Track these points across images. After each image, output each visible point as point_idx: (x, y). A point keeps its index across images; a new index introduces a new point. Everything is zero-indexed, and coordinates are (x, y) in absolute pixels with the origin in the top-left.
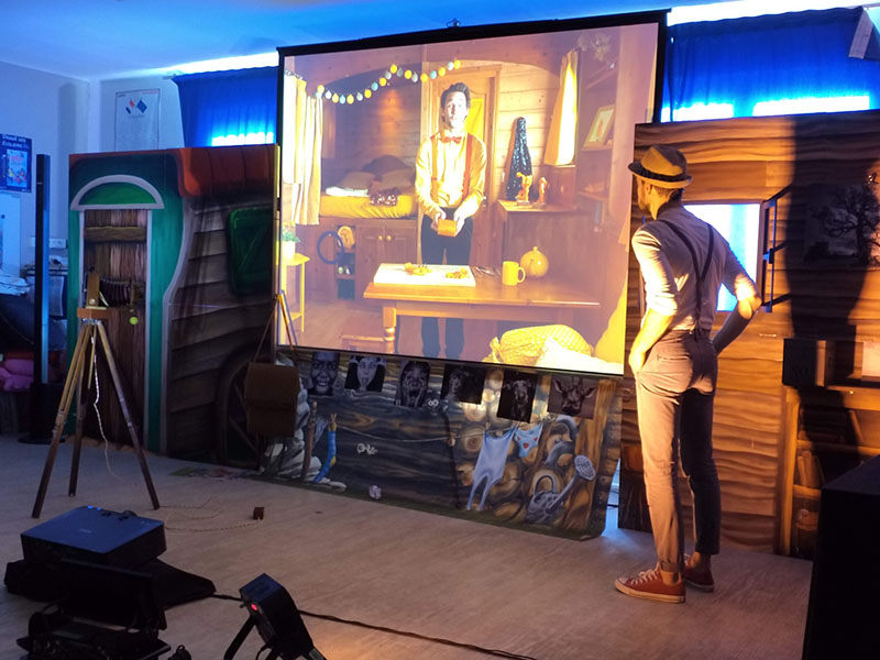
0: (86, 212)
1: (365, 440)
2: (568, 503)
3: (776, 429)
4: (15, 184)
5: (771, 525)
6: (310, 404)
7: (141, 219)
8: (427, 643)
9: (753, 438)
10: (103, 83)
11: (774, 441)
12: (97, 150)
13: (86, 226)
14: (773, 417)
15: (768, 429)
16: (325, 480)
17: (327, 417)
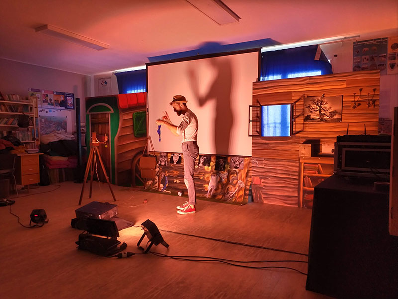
0: (91, 114)
1: (176, 179)
2: (237, 195)
3: (297, 170)
4: (70, 107)
5: (297, 199)
6: (160, 169)
7: (107, 116)
8: (197, 238)
9: (291, 173)
10: (94, 76)
11: (297, 174)
12: (94, 96)
13: (91, 118)
14: (296, 167)
15: (294, 170)
16: (165, 191)
17: (165, 172)
